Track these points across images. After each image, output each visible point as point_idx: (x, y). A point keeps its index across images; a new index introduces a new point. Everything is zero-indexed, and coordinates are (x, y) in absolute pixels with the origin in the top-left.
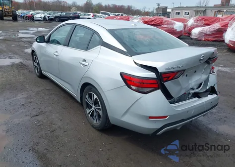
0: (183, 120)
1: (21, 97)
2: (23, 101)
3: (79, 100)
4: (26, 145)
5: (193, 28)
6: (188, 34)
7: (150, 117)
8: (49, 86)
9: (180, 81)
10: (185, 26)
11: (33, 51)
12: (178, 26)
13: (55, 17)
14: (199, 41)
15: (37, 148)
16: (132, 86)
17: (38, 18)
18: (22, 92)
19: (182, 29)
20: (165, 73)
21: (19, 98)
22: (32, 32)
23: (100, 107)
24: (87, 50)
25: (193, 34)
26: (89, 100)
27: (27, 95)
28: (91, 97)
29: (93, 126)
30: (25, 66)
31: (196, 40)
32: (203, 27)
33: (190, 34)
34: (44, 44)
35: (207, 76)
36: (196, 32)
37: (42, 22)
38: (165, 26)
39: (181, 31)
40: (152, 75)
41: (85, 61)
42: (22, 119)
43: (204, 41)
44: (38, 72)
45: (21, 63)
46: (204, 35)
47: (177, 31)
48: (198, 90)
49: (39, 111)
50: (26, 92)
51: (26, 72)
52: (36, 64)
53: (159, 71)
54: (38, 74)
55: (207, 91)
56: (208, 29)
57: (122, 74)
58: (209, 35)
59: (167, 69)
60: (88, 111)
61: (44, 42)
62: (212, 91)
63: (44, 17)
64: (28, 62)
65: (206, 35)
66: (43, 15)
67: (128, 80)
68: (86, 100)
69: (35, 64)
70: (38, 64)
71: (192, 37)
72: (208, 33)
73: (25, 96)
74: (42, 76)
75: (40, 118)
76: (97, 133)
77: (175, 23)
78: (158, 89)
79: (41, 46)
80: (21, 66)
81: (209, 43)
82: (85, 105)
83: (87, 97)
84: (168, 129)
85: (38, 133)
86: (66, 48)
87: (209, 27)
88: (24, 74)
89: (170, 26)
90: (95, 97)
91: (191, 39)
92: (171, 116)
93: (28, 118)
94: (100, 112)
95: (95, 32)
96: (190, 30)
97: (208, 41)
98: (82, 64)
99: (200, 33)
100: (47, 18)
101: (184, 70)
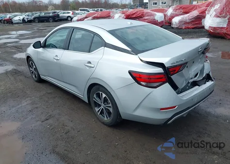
0: (189, 108)
1: (26, 103)
2: (29, 108)
3: (86, 100)
4: (46, 149)
5: (173, 17)
6: (169, 23)
7: (162, 109)
8: (50, 90)
9: (184, 73)
10: (165, 16)
11: (28, 57)
12: (159, 17)
13: (34, 18)
14: (180, 30)
15: (57, 150)
16: (141, 83)
17: (16, 20)
18: (25, 99)
19: (163, 19)
20: (171, 67)
21: (23, 105)
22: (14, 36)
23: (110, 105)
24: (89, 52)
25: (174, 23)
26: (98, 99)
27: (31, 101)
28: (99, 96)
29: (103, 123)
30: (19, 72)
31: (177, 28)
32: (182, 16)
33: (170, 23)
34: (41, 50)
35: (203, 65)
36: (176, 20)
37: (21, 25)
38: (146, 18)
39: (162, 21)
40: (160, 70)
41: (89, 62)
42: (33, 125)
43: (185, 29)
44: (36, 77)
45: (15, 69)
46: (184, 24)
47: (159, 21)
48: (195, 79)
49: (48, 115)
50: (29, 98)
51: (21, 78)
52: (33, 70)
53: (166, 66)
54: (36, 79)
55: (203, 79)
56: (187, 17)
57: (130, 72)
58: (188, 23)
59: (172, 64)
60: (97, 109)
61: (41, 47)
62: (208, 78)
63: (23, 20)
64: (20, 67)
65: (186, 23)
66: (21, 18)
67: (137, 77)
68: (94, 99)
69: (31, 69)
70: (36, 69)
71: (173, 26)
72: (188, 21)
73: (29, 102)
74: (41, 81)
75: (50, 121)
76: (109, 129)
77: (156, 15)
78: (166, 83)
79: (38, 52)
80: (15, 72)
81: (190, 30)
82: (93, 105)
83: (95, 96)
84: (178, 117)
85: (53, 136)
86: (66, 52)
87: (188, 15)
88: (21, 81)
89: (152, 17)
90: (104, 95)
91: (173, 28)
92: (179, 106)
93: (39, 123)
94: (111, 110)
95: (95, 34)
96: (171, 19)
97: (188, 28)
98: (87, 66)
99: (180, 22)
100: (26, 20)
101: (186, 63)
